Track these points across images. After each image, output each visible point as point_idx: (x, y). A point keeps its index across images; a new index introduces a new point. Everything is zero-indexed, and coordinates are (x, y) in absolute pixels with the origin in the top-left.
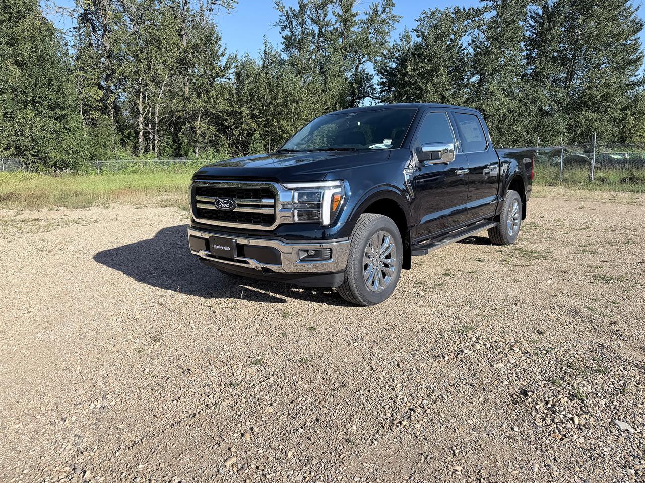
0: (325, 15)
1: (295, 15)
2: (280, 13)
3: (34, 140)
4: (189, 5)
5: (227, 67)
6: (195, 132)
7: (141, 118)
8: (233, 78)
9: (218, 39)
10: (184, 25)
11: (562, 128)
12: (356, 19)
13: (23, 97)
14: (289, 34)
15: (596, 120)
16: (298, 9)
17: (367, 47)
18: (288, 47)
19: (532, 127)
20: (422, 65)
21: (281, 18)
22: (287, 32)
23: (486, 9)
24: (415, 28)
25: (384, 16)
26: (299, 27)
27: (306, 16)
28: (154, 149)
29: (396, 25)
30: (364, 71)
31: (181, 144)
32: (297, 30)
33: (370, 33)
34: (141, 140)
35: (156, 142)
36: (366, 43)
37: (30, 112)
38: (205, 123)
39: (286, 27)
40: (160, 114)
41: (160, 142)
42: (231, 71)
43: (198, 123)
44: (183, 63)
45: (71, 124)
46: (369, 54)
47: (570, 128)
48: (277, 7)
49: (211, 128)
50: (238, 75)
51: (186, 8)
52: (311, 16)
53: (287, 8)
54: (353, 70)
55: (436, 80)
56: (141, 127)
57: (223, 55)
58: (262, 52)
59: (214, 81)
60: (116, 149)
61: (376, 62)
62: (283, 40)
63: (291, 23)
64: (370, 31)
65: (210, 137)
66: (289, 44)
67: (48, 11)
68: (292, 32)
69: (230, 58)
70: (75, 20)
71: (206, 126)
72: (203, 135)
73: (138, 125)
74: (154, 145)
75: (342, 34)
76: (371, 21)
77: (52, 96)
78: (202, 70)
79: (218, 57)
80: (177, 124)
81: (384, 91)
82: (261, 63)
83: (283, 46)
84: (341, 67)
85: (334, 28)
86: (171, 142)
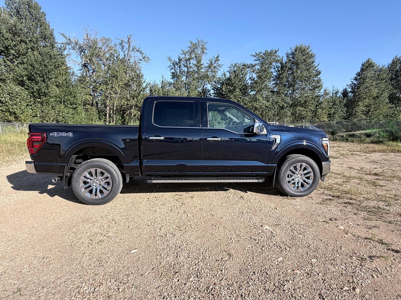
0: (190, 64)
1: (177, 63)
2: (170, 62)
3: (64, 118)
4: (130, 60)
5: (146, 87)
6: (131, 114)
7: (108, 108)
8: (148, 92)
9: (142, 76)
10: (128, 69)
11: (289, 114)
12: (203, 66)
13: (59, 100)
14: (174, 71)
15: (303, 111)
16: (178, 61)
17: (207, 78)
18: (173, 77)
19: (276, 114)
20: (229, 87)
21: (171, 65)
22: (173, 71)
23: (256, 65)
24: (228, 70)
25: (215, 65)
26: (178, 68)
27: (181, 64)
28: (113, 121)
29: (220, 68)
30: (206, 88)
31: (125, 119)
32: (177, 70)
33: (209, 72)
34: (107, 118)
35: (114, 118)
36: (207, 76)
37: (62, 106)
38: (136, 110)
39: (172, 68)
40: (116, 106)
41: (116, 118)
42: (148, 89)
43: (132, 111)
44: (127, 85)
45: (79, 111)
46: (208, 81)
47: (293, 114)
48: (169, 60)
49: (138, 112)
50: (151, 91)
51: (129, 62)
52: (184, 64)
53: (173, 60)
54: (202, 88)
55: (234, 94)
56: (108, 112)
57: (144, 82)
58: (161, 81)
59: (140, 93)
60: (97, 121)
61: (212, 84)
62: (171, 74)
63: (175, 66)
64: (209, 71)
65: (138, 116)
66: (174, 76)
67: (69, 62)
68: (175, 71)
69: (147, 84)
70: (80, 66)
71: (136, 112)
72: (135, 115)
73: (106, 111)
74: (113, 120)
75: (197, 72)
76: (209, 67)
77: (72, 99)
78: (135, 88)
79: (142, 83)
80: (124, 111)
81: (215, 97)
82: (161, 85)
83: (171, 77)
84: (196, 86)
85: (193, 70)
86: (121, 118)
